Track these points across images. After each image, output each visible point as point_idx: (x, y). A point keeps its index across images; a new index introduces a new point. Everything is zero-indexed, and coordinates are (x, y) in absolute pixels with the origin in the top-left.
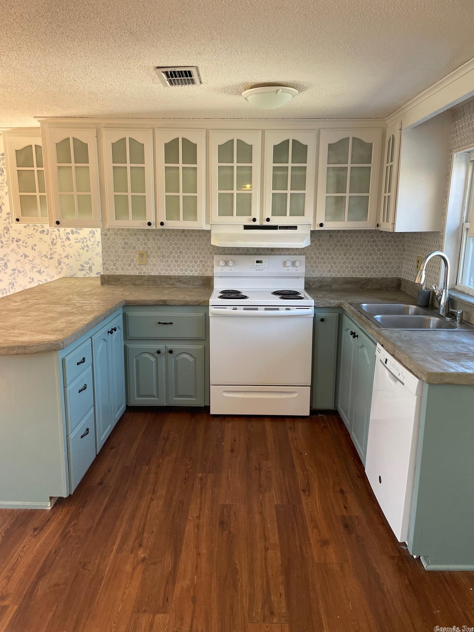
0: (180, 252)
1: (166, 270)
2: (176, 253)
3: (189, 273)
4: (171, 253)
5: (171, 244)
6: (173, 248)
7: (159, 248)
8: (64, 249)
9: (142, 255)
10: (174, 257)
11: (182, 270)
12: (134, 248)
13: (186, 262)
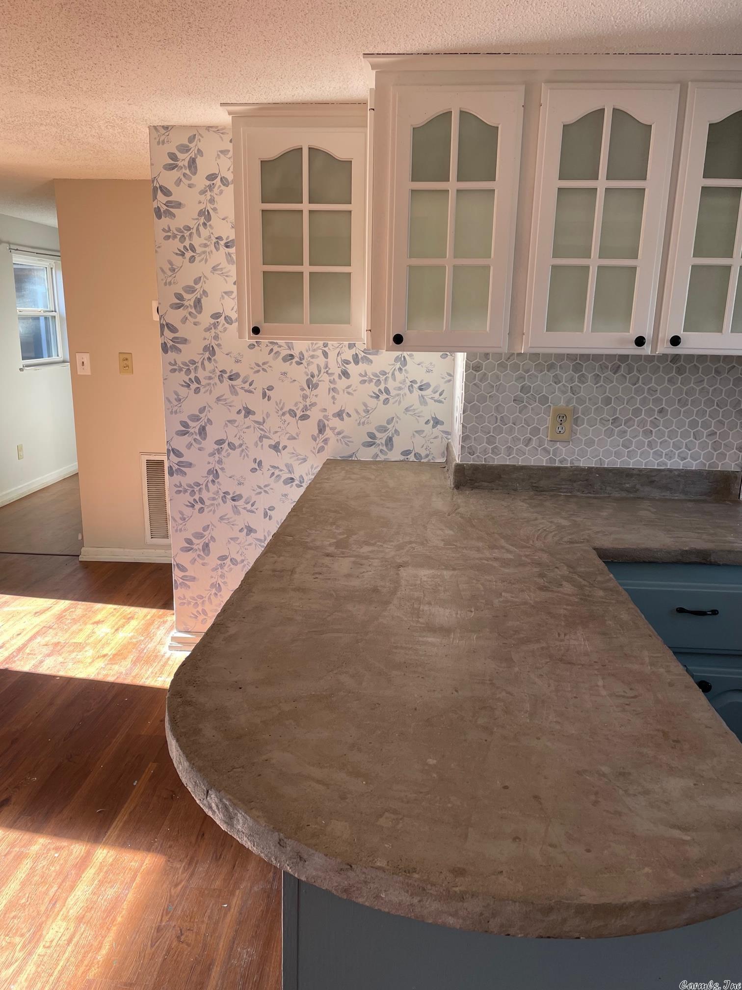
0: (661, 411)
1: (618, 454)
2: (650, 412)
3: (675, 463)
4: (636, 412)
5: (639, 391)
6: (644, 402)
7: (607, 401)
8: (333, 398)
9: (561, 417)
10: (642, 423)
12: (544, 400)
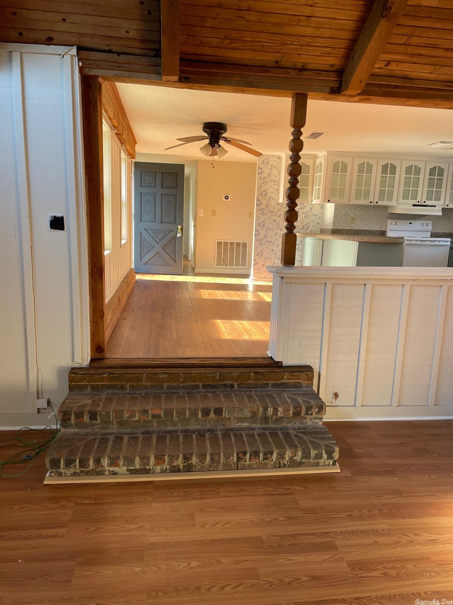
0: (371, 218)
1: (363, 227)
2: (369, 218)
3: (374, 229)
4: (367, 218)
5: (367, 214)
6: (368, 216)
7: (361, 216)
9: (353, 219)
10: (368, 221)
11: (371, 227)
12: (349, 215)
13: (373, 223)
